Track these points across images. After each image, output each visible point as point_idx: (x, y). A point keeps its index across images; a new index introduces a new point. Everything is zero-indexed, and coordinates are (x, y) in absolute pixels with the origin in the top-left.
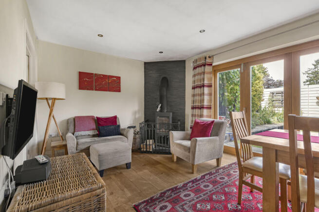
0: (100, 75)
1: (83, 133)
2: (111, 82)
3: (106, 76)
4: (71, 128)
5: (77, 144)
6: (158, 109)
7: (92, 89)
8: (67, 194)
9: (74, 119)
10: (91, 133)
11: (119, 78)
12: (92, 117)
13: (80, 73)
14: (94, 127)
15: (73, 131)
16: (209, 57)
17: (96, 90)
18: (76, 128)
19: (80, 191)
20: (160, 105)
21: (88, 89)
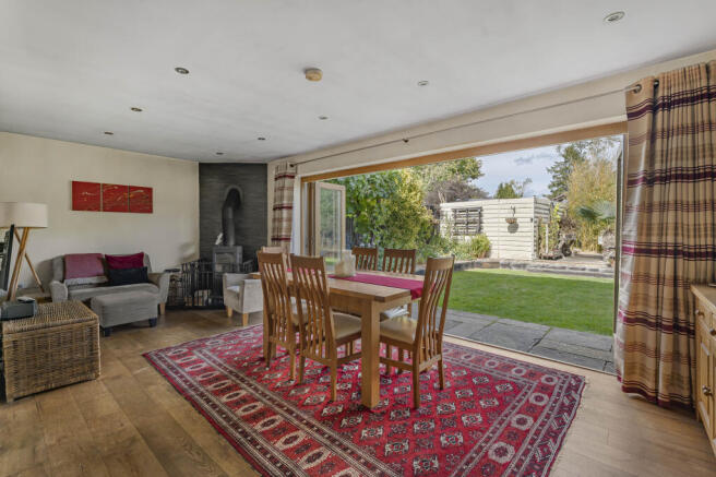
0: (113, 186)
1: (80, 281)
2: (134, 198)
3: (125, 187)
4: (59, 272)
5: (69, 295)
6: (218, 242)
7: (97, 209)
8: (59, 322)
9: (64, 259)
10: (94, 280)
11: (149, 191)
12: (98, 256)
13: (75, 184)
14: (101, 271)
15: (61, 277)
16: (292, 166)
17: (105, 210)
18: (68, 273)
19: (71, 320)
20: (221, 236)
21: (90, 210)
